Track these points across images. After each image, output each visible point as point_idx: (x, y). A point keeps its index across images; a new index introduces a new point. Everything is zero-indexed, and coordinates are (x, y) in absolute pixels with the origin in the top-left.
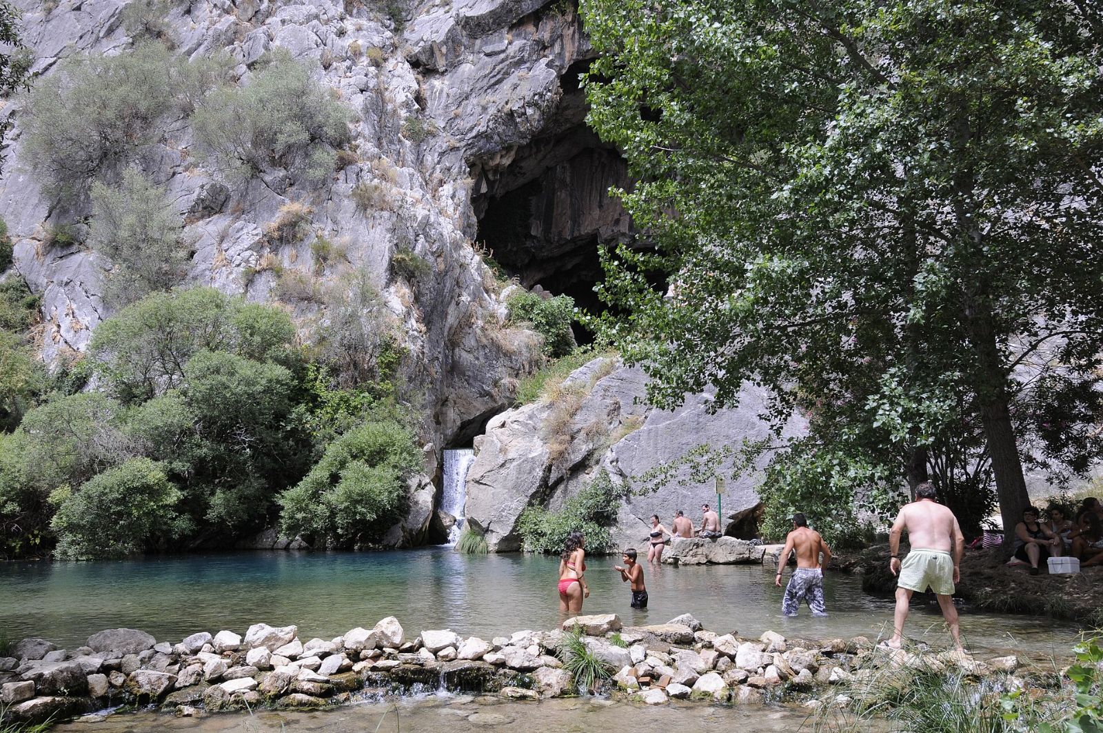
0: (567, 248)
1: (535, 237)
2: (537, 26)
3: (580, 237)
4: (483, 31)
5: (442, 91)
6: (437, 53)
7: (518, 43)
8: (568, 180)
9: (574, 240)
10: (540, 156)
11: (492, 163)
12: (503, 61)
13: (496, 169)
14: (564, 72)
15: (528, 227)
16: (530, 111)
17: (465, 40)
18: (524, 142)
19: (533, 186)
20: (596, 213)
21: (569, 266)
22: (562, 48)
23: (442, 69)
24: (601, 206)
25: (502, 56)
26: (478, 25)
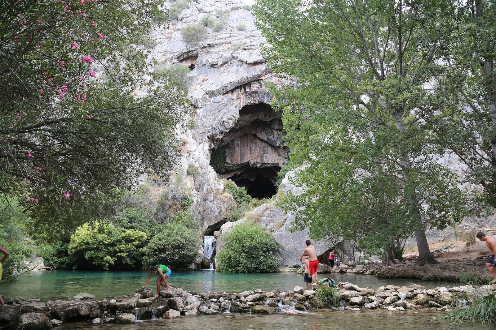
0: (239, 167)
1: (228, 163)
2: (232, 94)
3: (244, 164)
4: (214, 95)
5: (200, 113)
6: (198, 102)
7: (226, 99)
8: (239, 144)
9: (241, 164)
10: (230, 136)
11: (216, 138)
12: (221, 105)
13: (217, 140)
14: (241, 109)
15: (225, 160)
16: (230, 121)
17: (208, 98)
18: (227, 131)
19: (227, 146)
20: (249, 155)
21: (239, 173)
22: (240, 101)
23: (200, 107)
24: (251, 153)
25: (221, 103)
26: (213, 93)
